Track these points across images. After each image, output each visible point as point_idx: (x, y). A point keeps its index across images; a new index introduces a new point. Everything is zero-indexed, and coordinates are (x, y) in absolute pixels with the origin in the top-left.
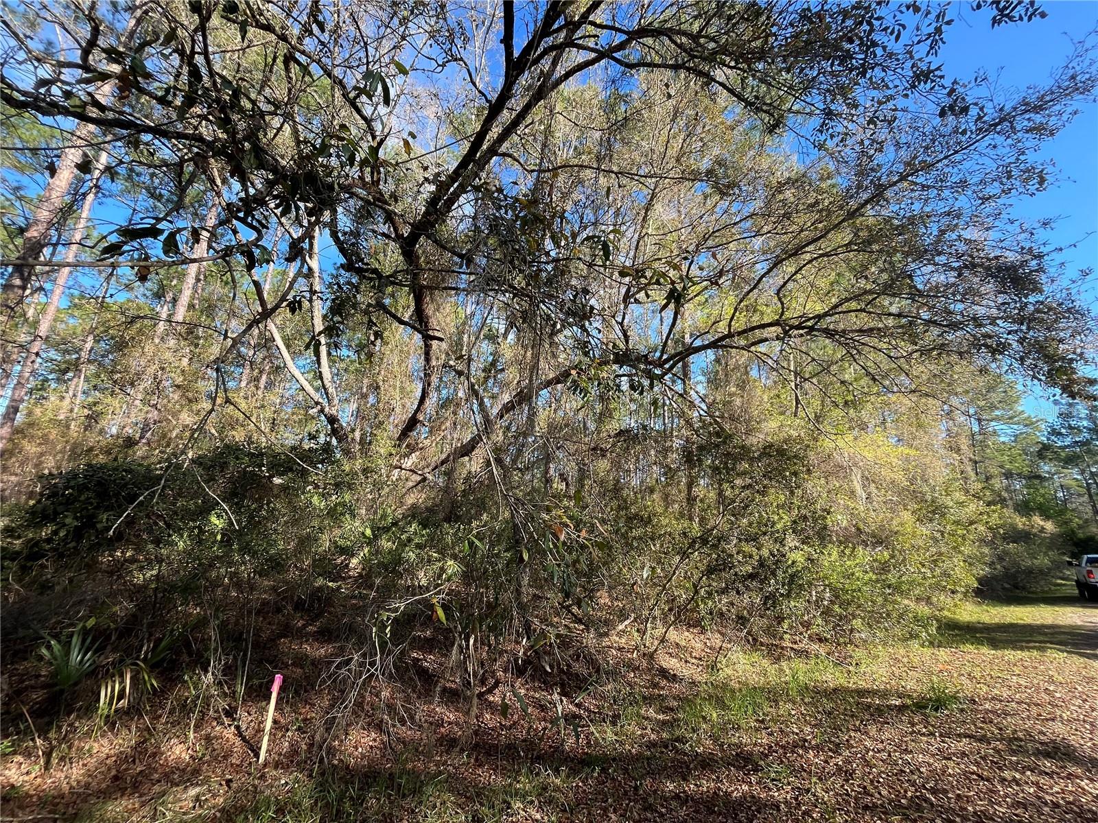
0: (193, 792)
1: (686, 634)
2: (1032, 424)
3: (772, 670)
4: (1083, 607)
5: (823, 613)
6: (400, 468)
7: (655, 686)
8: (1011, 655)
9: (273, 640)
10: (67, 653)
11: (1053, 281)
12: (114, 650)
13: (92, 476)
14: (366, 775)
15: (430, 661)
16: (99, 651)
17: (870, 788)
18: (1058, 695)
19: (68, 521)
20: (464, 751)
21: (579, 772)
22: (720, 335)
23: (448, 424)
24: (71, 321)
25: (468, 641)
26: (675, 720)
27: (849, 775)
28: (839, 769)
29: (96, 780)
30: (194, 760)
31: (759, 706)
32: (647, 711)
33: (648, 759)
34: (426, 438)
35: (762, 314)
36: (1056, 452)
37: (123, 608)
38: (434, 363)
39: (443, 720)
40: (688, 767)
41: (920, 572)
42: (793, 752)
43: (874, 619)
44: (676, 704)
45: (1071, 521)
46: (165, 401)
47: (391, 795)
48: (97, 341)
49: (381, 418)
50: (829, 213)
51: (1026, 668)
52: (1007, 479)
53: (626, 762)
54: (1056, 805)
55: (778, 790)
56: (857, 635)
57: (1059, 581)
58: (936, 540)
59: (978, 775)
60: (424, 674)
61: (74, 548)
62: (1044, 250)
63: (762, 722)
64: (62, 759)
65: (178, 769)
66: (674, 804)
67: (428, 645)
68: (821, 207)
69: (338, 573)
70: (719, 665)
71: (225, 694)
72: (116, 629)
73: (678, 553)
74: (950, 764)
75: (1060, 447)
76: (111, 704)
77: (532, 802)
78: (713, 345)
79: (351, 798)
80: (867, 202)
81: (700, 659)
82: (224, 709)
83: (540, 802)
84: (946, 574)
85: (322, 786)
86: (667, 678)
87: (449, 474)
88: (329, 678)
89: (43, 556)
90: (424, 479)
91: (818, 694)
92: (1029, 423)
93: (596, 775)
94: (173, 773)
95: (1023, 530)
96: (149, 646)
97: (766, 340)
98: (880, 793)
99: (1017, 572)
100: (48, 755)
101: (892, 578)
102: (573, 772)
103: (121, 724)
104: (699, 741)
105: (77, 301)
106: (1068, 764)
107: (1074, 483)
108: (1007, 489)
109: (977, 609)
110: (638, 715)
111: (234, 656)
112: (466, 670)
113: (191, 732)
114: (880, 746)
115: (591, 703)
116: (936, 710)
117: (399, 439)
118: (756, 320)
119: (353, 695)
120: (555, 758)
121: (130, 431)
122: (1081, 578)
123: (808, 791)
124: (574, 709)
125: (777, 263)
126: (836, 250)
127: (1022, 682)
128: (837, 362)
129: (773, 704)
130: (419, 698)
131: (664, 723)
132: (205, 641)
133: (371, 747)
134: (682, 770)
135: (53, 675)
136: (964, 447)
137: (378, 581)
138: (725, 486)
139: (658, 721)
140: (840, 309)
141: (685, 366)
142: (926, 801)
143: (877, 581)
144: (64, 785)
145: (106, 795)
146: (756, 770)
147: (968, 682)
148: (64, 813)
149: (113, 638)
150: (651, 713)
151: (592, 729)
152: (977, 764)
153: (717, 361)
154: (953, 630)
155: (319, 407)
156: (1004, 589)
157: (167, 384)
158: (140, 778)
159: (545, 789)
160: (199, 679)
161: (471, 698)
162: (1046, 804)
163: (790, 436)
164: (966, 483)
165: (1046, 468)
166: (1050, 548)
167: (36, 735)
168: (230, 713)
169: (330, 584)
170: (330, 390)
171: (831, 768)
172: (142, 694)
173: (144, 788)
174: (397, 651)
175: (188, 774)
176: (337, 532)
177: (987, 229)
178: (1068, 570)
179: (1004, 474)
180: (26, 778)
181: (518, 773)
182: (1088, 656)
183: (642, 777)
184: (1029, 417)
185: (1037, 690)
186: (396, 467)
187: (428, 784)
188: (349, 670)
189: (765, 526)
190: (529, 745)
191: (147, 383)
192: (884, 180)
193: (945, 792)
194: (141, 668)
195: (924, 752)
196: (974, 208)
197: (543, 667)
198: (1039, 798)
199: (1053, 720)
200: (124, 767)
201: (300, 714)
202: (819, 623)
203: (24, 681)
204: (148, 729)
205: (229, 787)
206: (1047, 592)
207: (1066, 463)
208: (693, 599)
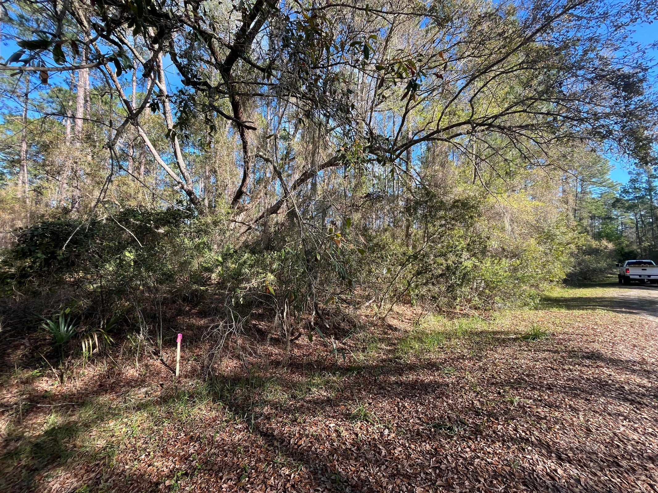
0: (144, 390)
1: (403, 307)
2: (614, 186)
3: (449, 324)
4: (620, 288)
5: (479, 294)
6: (235, 221)
7: (386, 333)
8: (576, 312)
9: (174, 318)
10: (58, 326)
11: (650, 87)
12: (85, 324)
13: (47, 229)
14: (234, 379)
15: (262, 325)
16: (76, 325)
17: (496, 375)
18: (598, 330)
19: (39, 255)
20: (284, 367)
21: (346, 374)
22: (432, 131)
23: (262, 194)
24: (8, 133)
25: (283, 314)
26: (395, 349)
27: (485, 370)
28: (480, 368)
29: (90, 387)
30: (141, 376)
31: (441, 341)
32: (381, 345)
33: (381, 367)
34: (249, 203)
35: (459, 116)
36: (623, 203)
37: (84, 303)
38: (249, 154)
39: (272, 353)
40: (402, 370)
41: (535, 271)
42: (457, 361)
43: (506, 296)
44: (396, 341)
45: (623, 242)
46: (82, 184)
47: (248, 388)
48: (29, 146)
49: (219, 191)
50: (512, 40)
51: (584, 318)
52: (592, 220)
53: (370, 369)
54: (588, 379)
55: (448, 378)
56: (496, 305)
57: (609, 275)
58: (546, 254)
59: (551, 368)
60: (259, 331)
61: (48, 271)
62: (650, 64)
63: (442, 348)
64: (69, 378)
65: (133, 380)
66: (395, 386)
67: (260, 317)
68: (506, 35)
69: (205, 282)
70: (420, 322)
71: (152, 345)
72: (83, 314)
73: (400, 265)
74: (538, 363)
75: (626, 200)
76: (89, 351)
77: (322, 388)
78: (427, 138)
79: (228, 390)
80: (538, 31)
81: (410, 320)
82: (153, 352)
83: (326, 388)
84: (549, 272)
85: (211, 385)
86: (392, 329)
87: (265, 224)
88: (208, 334)
89: (30, 275)
90: (250, 228)
91: (471, 334)
92: (611, 186)
93: (354, 375)
94: (131, 382)
95: (595, 248)
96: (104, 322)
97: (461, 134)
98: (500, 377)
99: (588, 271)
100: (61, 376)
101: (519, 274)
102: (343, 374)
103: (98, 360)
104: (409, 358)
105: (8, 118)
106: (598, 362)
107: (629, 221)
108: (591, 226)
109: (563, 291)
110: (376, 347)
111: (153, 326)
112: (283, 328)
113: (137, 363)
114: (503, 357)
115: (350, 342)
116: (534, 339)
117: (233, 204)
118: (455, 121)
119: (222, 342)
120: (333, 368)
121: (65, 204)
122: (622, 273)
123: (464, 378)
124: (342, 346)
125: (473, 78)
126: (512, 68)
127: (581, 325)
128: (503, 148)
129: (448, 340)
130: (258, 343)
131: (390, 351)
132: (135, 319)
133: (235, 367)
134: (400, 371)
135: (54, 338)
136: (571, 201)
137: (229, 285)
138: (429, 225)
139: (387, 350)
140: (510, 111)
141: (408, 153)
142: (523, 380)
143: (511, 276)
144: (74, 389)
145: (97, 393)
146: (437, 370)
147: (552, 326)
148: (77, 402)
149: (83, 318)
150: (383, 346)
151: (352, 354)
152: (551, 363)
153: (428, 149)
154: (548, 301)
155: (180, 185)
156: (578, 280)
157: (82, 173)
158: (114, 385)
159: (328, 382)
160: (136, 337)
161: (286, 342)
162: (583, 379)
163: (469, 196)
164: (568, 221)
165: (615, 213)
166: (608, 258)
167: (52, 367)
168: (156, 353)
169: (202, 288)
170: (186, 174)
171: (476, 367)
172: (106, 345)
173: (118, 389)
174: (244, 319)
175: (140, 382)
176: (201, 259)
177: (615, 49)
178: (615, 269)
179: (590, 217)
180: (52, 387)
181: (314, 375)
182: (618, 312)
183: (379, 375)
184: (612, 182)
185: (588, 329)
186: (232, 221)
187: (267, 382)
188: (218, 330)
189: (451, 248)
190: (318, 363)
191: (68, 173)
192: (551, 14)
193: (533, 375)
194: (102, 332)
195: (524, 358)
196: (609, 34)
197: (325, 326)
198: (581, 376)
199: (594, 342)
200: (104, 380)
201: (195, 353)
202: (476, 300)
203: (38, 342)
204: (113, 362)
205: (162, 387)
206: (601, 281)
207: (628, 209)
208: (407, 288)
